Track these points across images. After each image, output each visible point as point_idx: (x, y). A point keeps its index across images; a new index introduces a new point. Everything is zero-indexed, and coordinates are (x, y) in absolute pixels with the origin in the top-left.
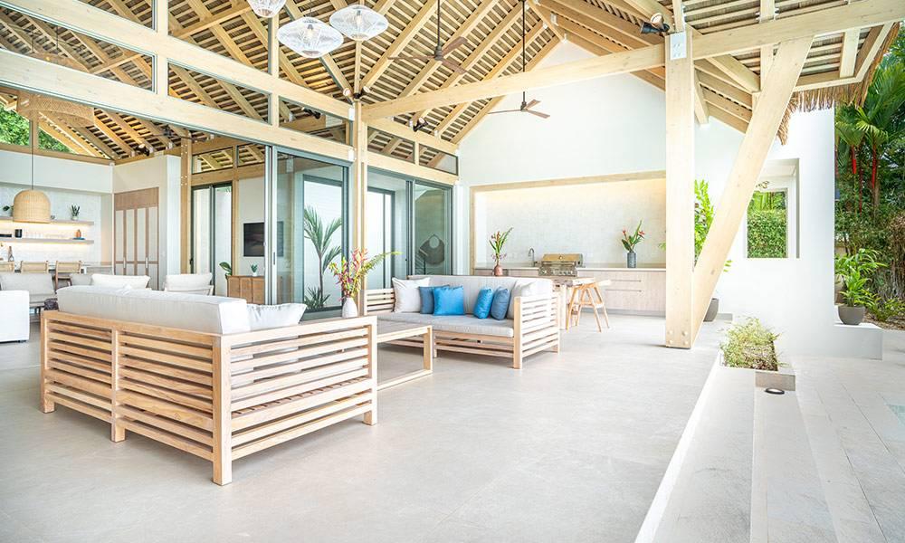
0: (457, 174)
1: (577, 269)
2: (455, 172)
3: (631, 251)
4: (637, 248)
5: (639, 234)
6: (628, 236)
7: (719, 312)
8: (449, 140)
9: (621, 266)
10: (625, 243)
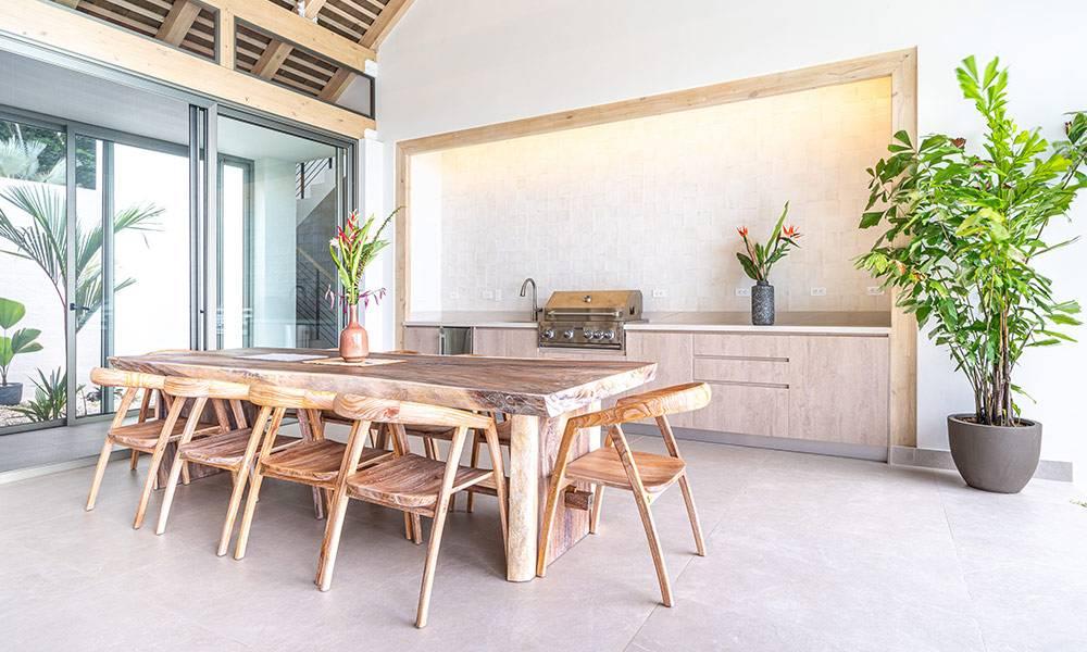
0: (372, 116)
1: (626, 327)
2: (369, 114)
3: (761, 281)
4: (776, 274)
5: (785, 237)
6: (752, 243)
7: (1040, 459)
8: (357, 41)
9: (733, 318)
10: (746, 262)
